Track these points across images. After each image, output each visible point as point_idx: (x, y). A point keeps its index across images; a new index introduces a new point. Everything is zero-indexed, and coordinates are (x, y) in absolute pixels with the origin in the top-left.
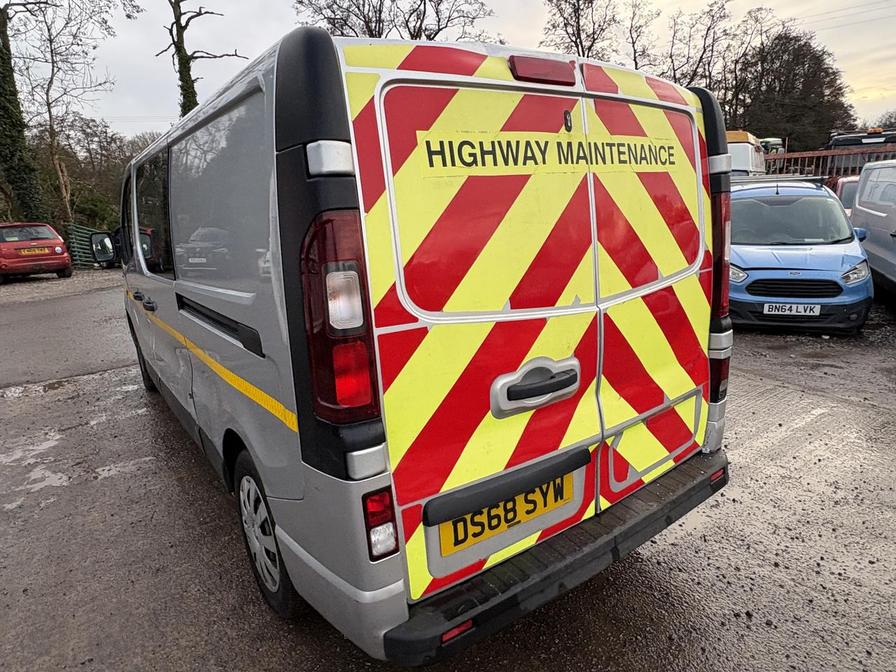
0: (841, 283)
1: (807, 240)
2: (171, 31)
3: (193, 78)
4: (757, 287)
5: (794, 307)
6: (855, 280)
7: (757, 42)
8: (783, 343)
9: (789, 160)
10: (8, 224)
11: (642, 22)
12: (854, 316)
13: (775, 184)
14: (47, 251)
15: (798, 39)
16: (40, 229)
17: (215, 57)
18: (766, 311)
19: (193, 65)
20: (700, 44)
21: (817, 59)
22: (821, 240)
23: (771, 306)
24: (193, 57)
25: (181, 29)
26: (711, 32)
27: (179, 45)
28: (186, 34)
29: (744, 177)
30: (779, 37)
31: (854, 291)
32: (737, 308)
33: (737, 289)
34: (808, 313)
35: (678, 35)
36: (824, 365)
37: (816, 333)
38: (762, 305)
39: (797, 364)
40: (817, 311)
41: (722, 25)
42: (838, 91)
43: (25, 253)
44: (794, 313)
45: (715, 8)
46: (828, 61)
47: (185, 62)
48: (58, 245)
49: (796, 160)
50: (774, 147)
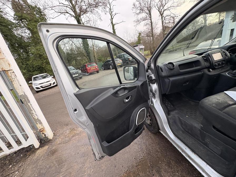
2: (110, 20)
3: (115, 29)
10: (88, 64)
14: (95, 68)
16: (93, 64)
17: (118, 23)
19: (115, 26)
24: (115, 25)
25: (112, 19)
27: (112, 23)
28: (113, 20)
43: (91, 69)
47: (113, 26)
48: (96, 67)
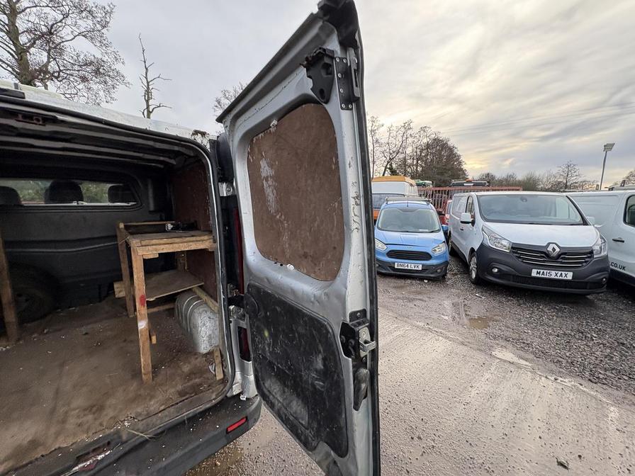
0: (431, 254)
1: (420, 230)
2: (143, 113)
4: (392, 254)
5: (409, 265)
6: (438, 252)
7: (425, 141)
8: (402, 284)
9: (436, 191)
11: (376, 128)
12: (439, 271)
13: (406, 202)
15: (442, 141)
18: (396, 267)
20: (401, 140)
21: (451, 150)
22: (427, 230)
23: (400, 264)
26: (405, 135)
29: (403, 197)
30: (435, 140)
31: (437, 258)
32: (382, 264)
33: (383, 254)
34: (416, 269)
35: (391, 135)
36: (417, 299)
37: (422, 279)
38: (394, 263)
39: (403, 298)
40: (420, 268)
41: (409, 132)
42: (460, 163)
44: (409, 268)
45: (406, 125)
46: (455, 151)
49: (439, 191)
50: (428, 185)
